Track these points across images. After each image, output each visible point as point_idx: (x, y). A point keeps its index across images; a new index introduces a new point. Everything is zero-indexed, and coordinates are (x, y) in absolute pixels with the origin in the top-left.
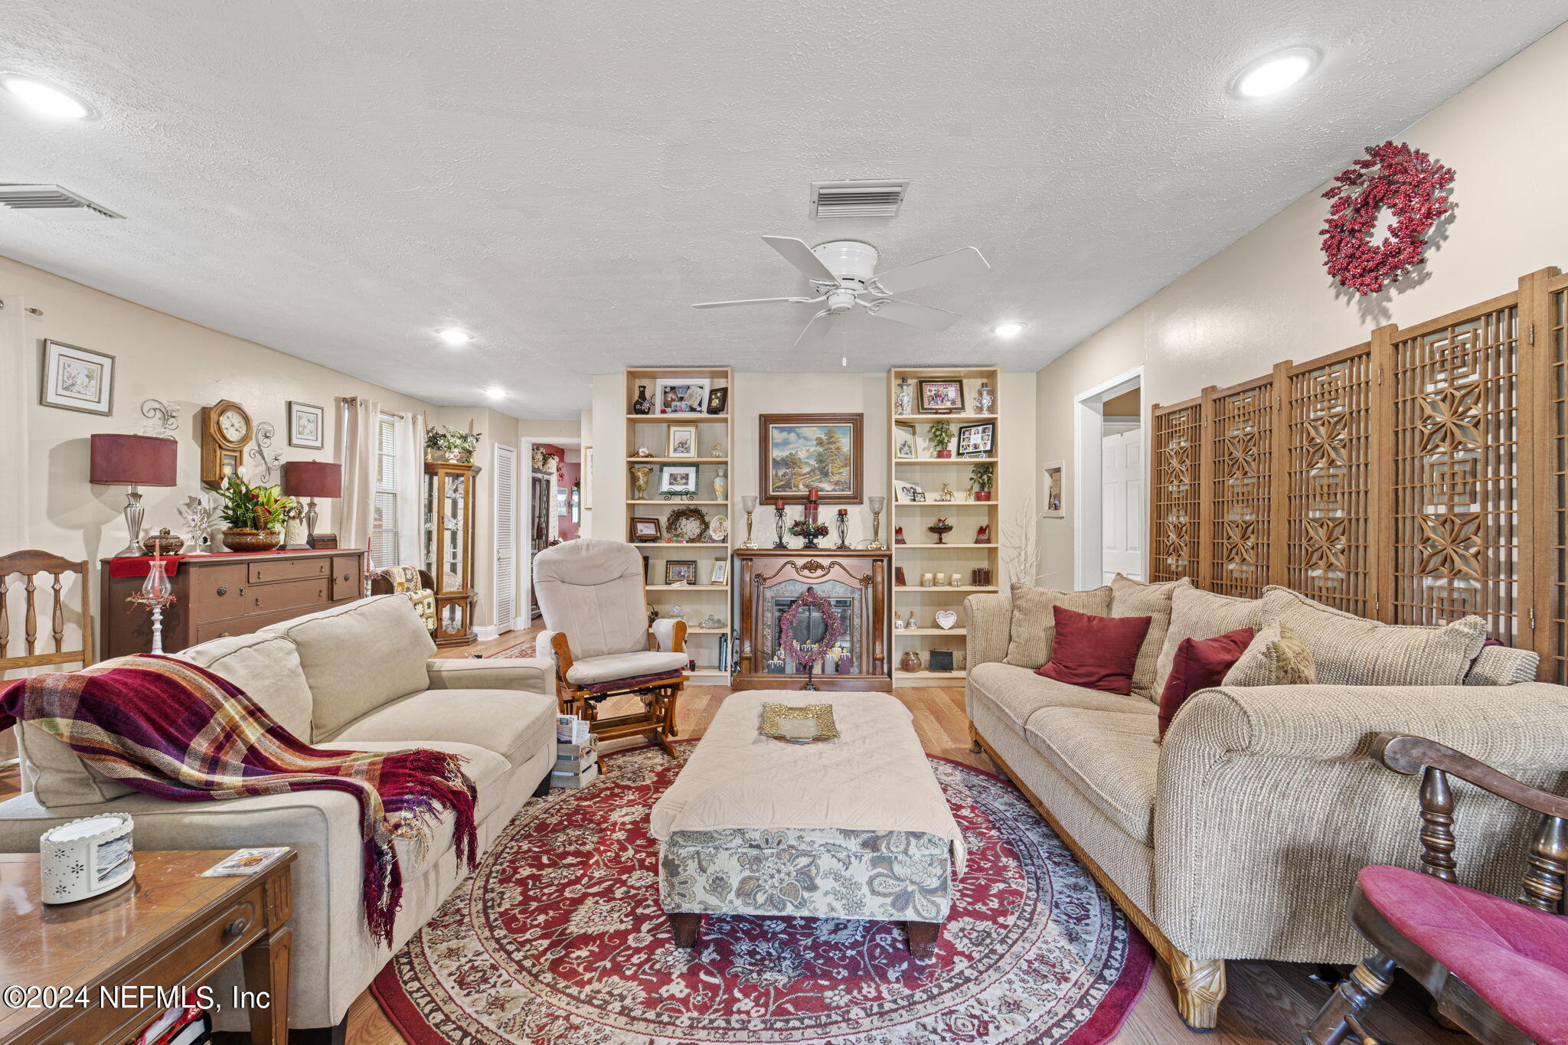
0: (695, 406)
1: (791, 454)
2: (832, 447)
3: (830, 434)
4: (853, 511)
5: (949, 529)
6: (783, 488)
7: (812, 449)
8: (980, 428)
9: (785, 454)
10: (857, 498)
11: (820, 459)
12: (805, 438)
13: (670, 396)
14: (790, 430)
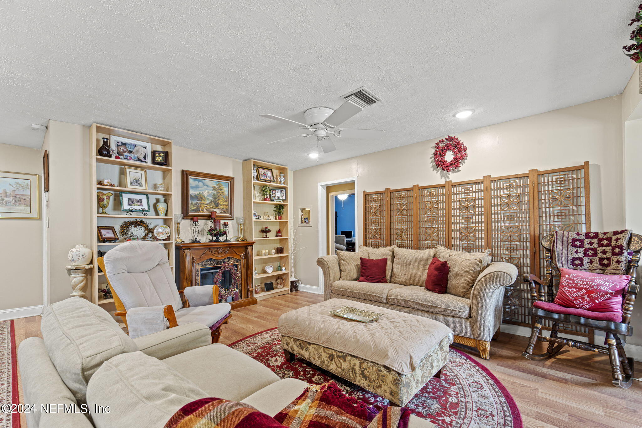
0: (141, 157)
1: (200, 193)
2: (220, 191)
3: (219, 186)
4: (230, 222)
5: (269, 231)
6: (196, 211)
7: (210, 192)
8: (280, 190)
9: (197, 193)
10: (231, 217)
11: (214, 197)
12: (207, 186)
13: (122, 149)
14: (199, 181)
